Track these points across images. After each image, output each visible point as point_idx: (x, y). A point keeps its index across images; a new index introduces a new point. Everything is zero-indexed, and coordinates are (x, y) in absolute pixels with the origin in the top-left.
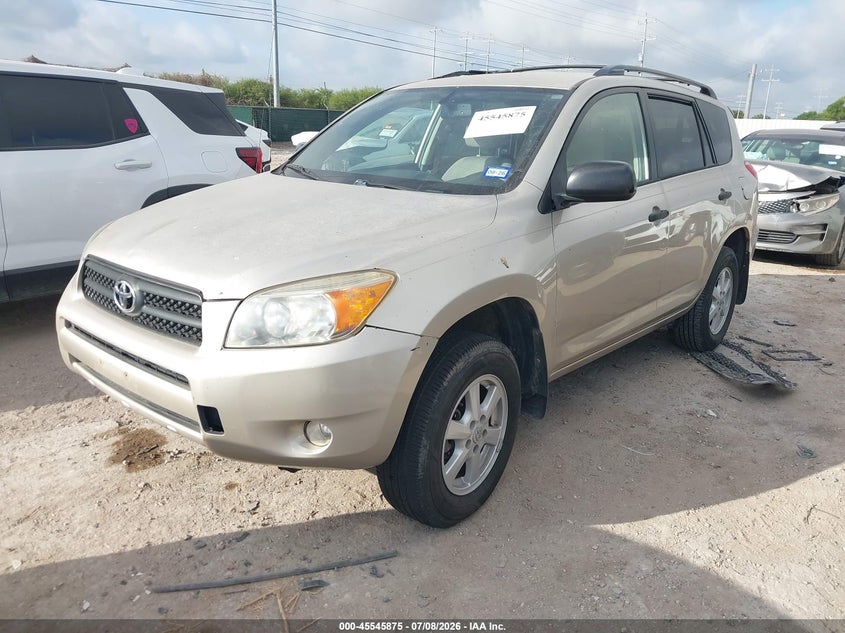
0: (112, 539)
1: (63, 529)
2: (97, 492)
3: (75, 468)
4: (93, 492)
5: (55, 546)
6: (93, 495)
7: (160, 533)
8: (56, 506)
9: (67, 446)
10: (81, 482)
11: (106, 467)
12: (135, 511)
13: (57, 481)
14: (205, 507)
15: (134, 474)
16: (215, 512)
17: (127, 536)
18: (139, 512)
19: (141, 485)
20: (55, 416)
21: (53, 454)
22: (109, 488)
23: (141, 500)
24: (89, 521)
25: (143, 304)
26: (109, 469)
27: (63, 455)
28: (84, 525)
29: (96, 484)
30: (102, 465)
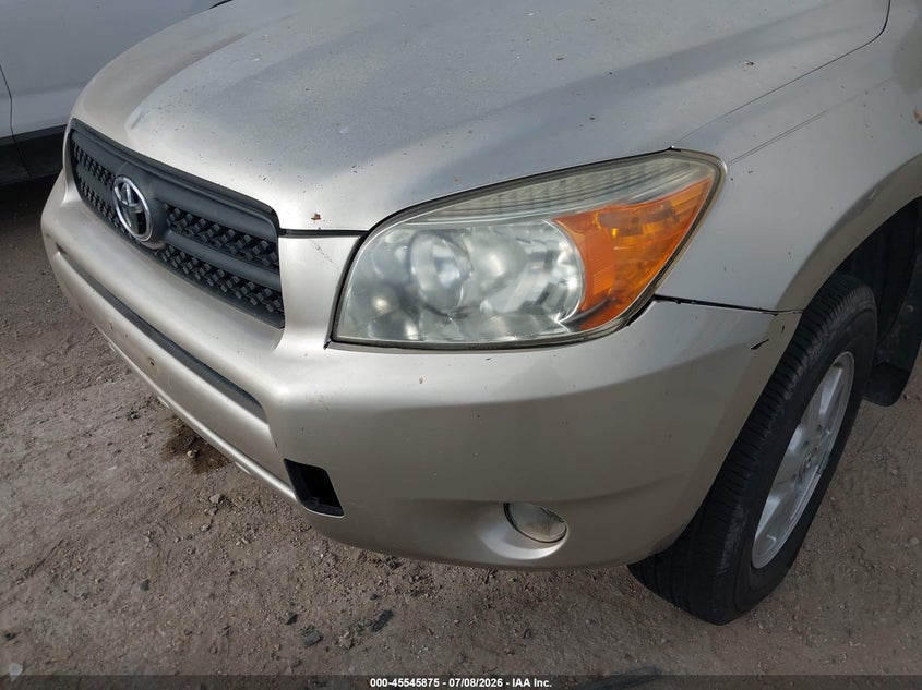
0: (169, 616)
1: (94, 589)
2: (149, 511)
3: (119, 464)
4: (143, 510)
5: (80, 628)
6: (143, 518)
7: (245, 606)
8: (86, 541)
9: (108, 418)
10: (124, 490)
11: (164, 460)
12: (206, 554)
13: (92, 487)
14: (316, 549)
15: (204, 476)
16: (331, 561)
17: (193, 611)
18: (213, 557)
19: (215, 499)
20: (95, 359)
21: (87, 434)
22: (168, 504)
23: (216, 530)
24: (134, 575)
25: (166, 228)
26: (168, 465)
27: (101, 436)
28: (127, 584)
29: (148, 496)
30: (158, 457)
